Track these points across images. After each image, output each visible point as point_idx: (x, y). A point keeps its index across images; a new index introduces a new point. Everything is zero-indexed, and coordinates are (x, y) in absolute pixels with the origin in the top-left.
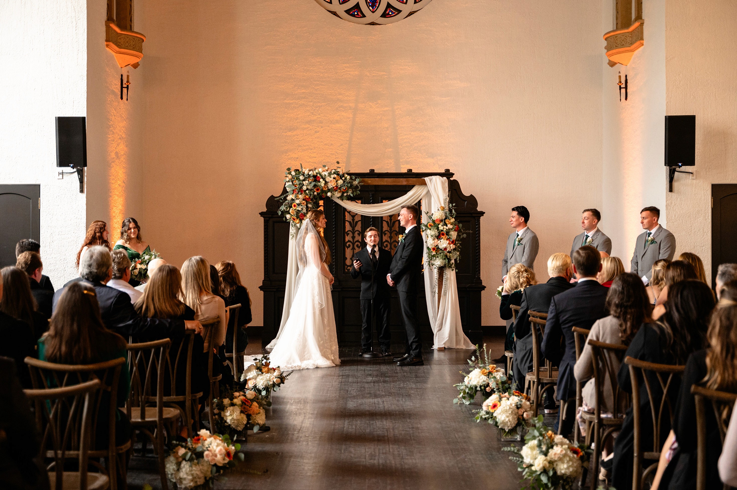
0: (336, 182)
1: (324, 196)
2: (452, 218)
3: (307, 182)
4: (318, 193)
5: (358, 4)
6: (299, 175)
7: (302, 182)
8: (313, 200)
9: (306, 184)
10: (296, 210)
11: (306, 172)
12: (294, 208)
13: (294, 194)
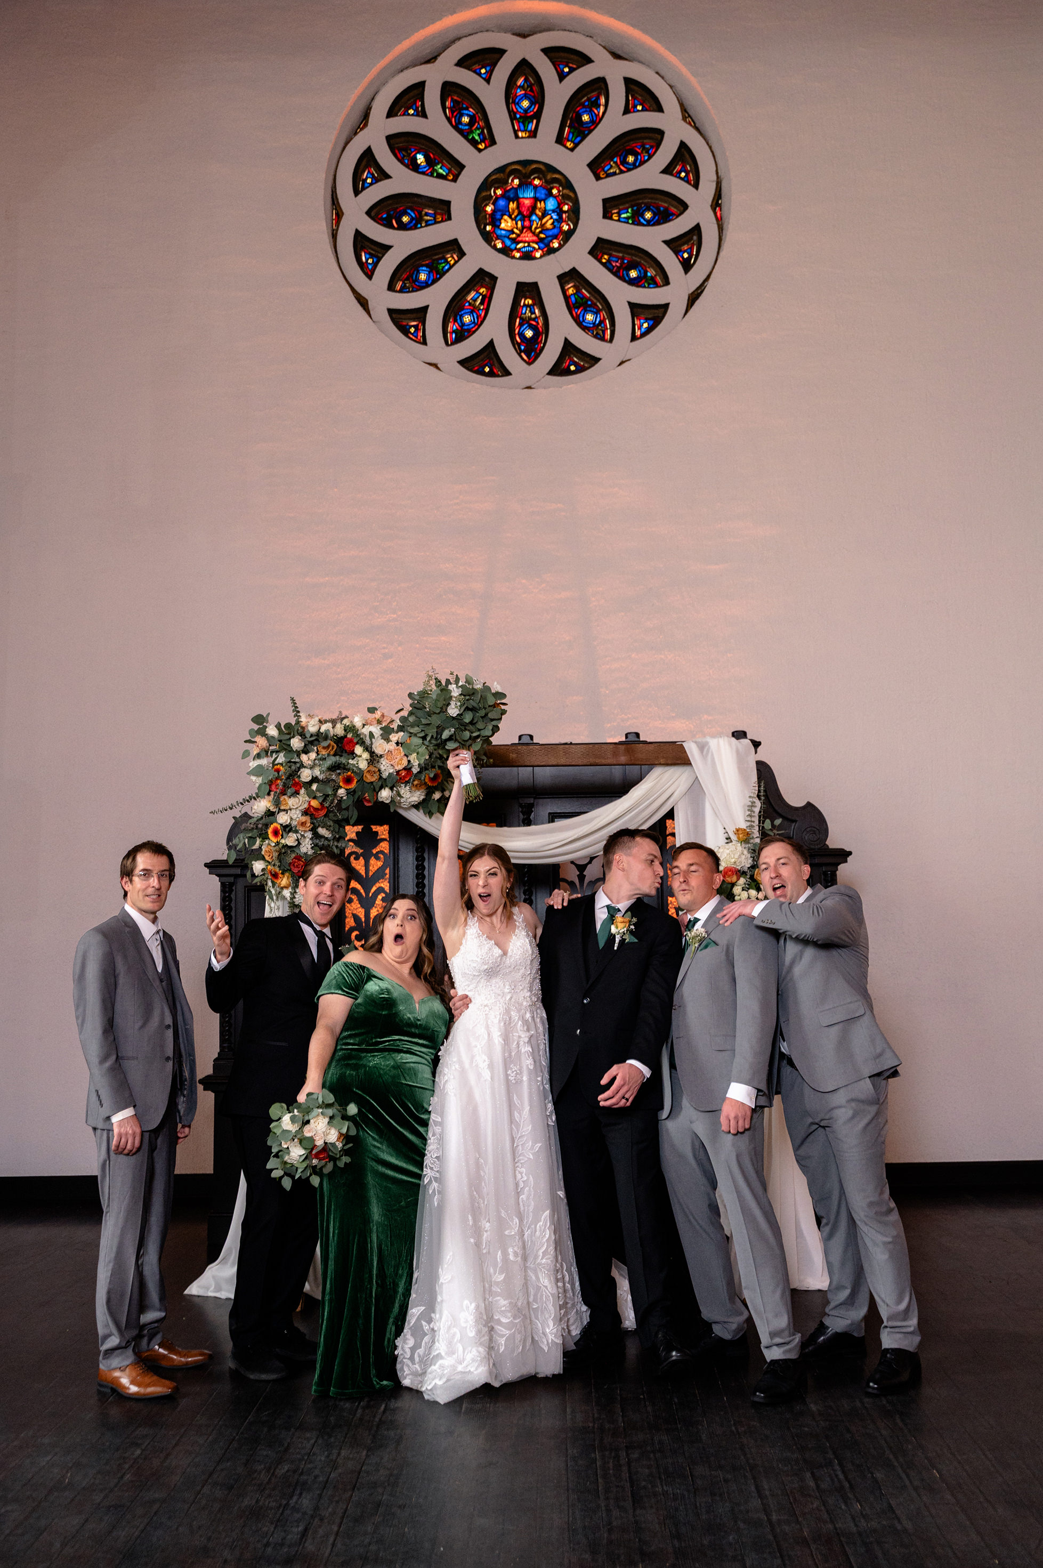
0: (407, 755)
1: (369, 801)
3: (313, 755)
4: (349, 792)
5: (491, 344)
6: (288, 737)
7: (299, 756)
8: (336, 815)
9: (310, 763)
10: (281, 846)
11: (312, 729)
12: (275, 841)
13: (272, 793)
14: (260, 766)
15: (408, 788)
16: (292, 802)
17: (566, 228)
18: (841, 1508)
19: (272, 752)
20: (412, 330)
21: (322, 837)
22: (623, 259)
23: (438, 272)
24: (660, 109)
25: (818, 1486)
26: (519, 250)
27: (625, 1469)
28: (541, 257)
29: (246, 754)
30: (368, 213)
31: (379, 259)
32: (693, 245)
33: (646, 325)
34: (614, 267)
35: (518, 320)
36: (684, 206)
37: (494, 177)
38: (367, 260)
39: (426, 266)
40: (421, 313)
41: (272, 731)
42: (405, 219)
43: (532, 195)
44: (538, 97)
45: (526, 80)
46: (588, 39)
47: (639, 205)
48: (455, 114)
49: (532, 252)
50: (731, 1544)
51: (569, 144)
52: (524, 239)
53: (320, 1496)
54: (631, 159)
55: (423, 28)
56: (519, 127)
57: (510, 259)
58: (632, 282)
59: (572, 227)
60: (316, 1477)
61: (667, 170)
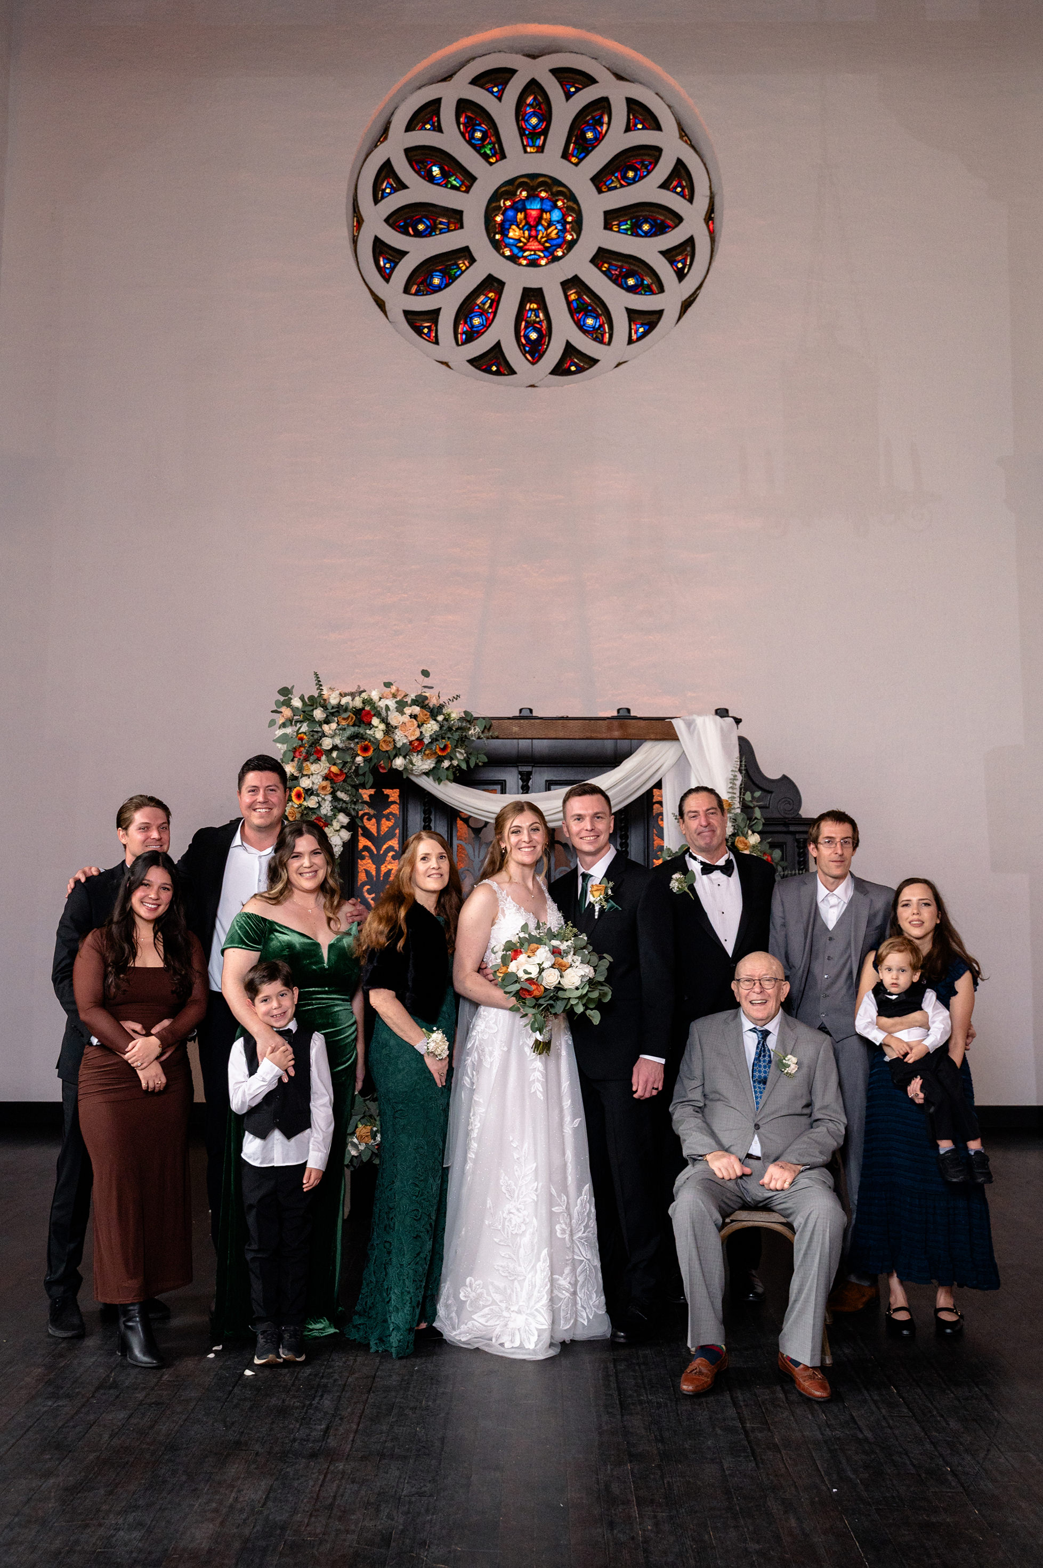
0: (419, 726)
1: (384, 768)
2: (753, 832)
3: (334, 726)
4: (366, 760)
5: (498, 345)
6: (312, 708)
7: (320, 726)
8: (353, 780)
9: (331, 732)
10: (303, 807)
11: (334, 701)
12: (298, 803)
13: (296, 759)
14: (285, 734)
15: (420, 757)
16: (314, 768)
17: (569, 237)
18: (808, 1418)
19: (297, 722)
20: (426, 331)
21: (341, 800)
22: (621, 267)
23: (450, 277)
24: (659, 128)
25: (787, 1398)
26: (525, 258)
27: (612, 1379)
28: (546, 264)
29: (272, 723)
30: (387, 220)
31: (396, 264)
32: (687, 255)
33: (641, 330)
34: (613, 275)
35: (523, 323)
36: (679, 219)
37: (503, 189)
38: (385, 264)
39: (440, 271)
40: (434, 315)
41: (297, 703)
42: (421, 227)
43: (538, 207)
44: (546, 116)
45: (535, 99)
46: (593, 61)
47: (637, 218)
48: (469, 129)
49: (538, 259)
50: (709, 1448)
51: (574, 160)
52: (530, 247)
53: (340, 1397)
54: (631, 174)
55: (440, 48)
56: (528, 142)
57: (516, 266)
58: (630, 289)
59: (575, 237)
60: (335, 1380)
61: (664, 186)
